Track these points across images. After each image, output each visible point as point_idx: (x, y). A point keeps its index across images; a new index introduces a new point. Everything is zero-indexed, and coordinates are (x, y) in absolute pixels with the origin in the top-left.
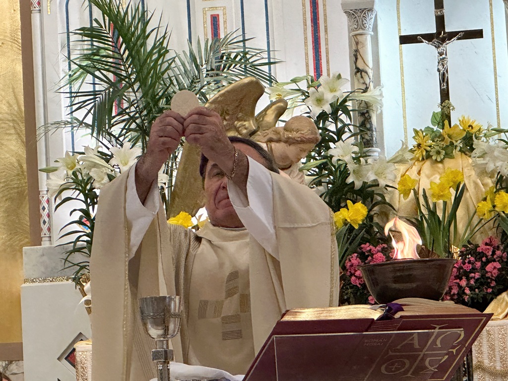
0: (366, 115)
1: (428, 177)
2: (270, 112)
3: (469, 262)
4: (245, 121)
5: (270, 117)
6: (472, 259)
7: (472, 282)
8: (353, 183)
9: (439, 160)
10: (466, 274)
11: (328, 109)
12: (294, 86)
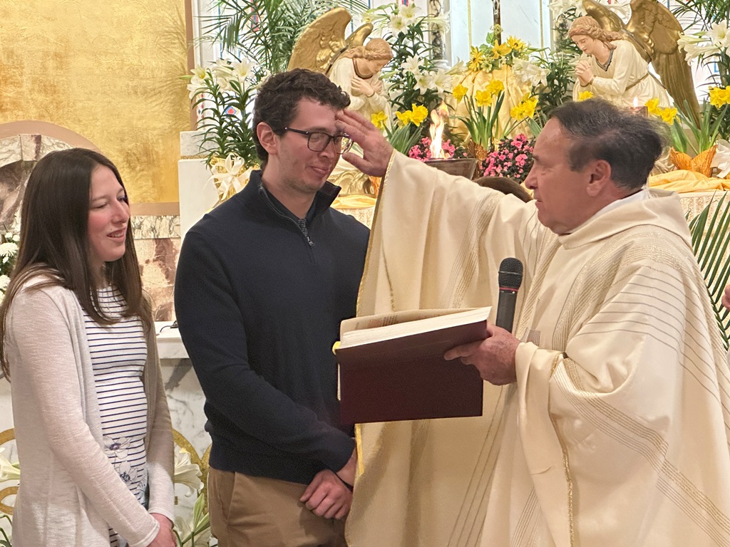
0: (437, 34)
1: (480, 84)
2: (358, 33)
3: (504, 154)
4: (337, 41)
5: (359, 38)
6: (507, 151)
7: (505, 169)
8: (419, 89)
9: (488, 71)
10: (502, 163)
11: (405, 30)
12: (381, 12)
